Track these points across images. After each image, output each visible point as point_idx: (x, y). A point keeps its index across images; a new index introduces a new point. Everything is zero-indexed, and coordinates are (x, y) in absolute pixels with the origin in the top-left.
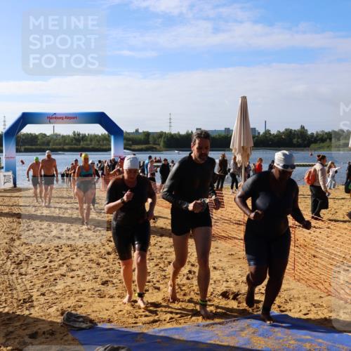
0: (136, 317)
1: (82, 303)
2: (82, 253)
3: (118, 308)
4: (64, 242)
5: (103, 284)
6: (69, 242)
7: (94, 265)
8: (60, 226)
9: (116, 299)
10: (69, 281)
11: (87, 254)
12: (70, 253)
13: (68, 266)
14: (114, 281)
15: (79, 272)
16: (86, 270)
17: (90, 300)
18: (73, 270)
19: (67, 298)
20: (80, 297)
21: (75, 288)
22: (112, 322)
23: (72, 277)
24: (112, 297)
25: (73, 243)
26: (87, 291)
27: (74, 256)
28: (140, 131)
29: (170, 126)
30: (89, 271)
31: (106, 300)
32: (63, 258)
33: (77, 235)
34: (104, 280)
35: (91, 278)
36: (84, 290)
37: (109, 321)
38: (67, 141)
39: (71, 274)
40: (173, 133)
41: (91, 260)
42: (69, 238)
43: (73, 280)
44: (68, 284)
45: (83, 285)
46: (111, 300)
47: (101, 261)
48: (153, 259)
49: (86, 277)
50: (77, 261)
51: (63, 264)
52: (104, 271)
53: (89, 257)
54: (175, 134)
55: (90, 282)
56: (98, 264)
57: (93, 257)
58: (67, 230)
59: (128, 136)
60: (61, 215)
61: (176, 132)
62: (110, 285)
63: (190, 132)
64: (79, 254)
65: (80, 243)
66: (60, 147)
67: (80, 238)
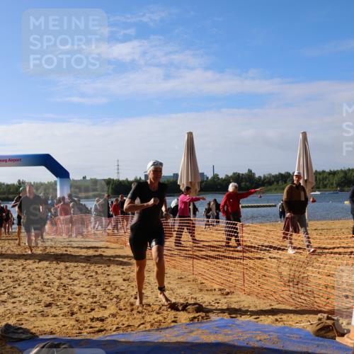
0: (80, 329)
1: (23, 322)
2: (25, 283)
3: (62, 323)
4: (6, 274)
5: (46, 307)
6: (11, 275)
7: (37, 292)
8: (2, 261)
9: (60, 318)
10: (10, 306)
11: (30, 284)
12: (12, 284)
13: (9, 294)
14: (59, 304)
15: (21, 298)
16: (29, 296)
17: (32, 319)
18: (15, 297)
19: (6, 319)
20: (21, 317)
21: (16, 311)
22: (54, 334)
23: (14, 303)
24: (55, 316)
25: (15, 275)
26: (29, 313)
27: (17, 286)
28: (88, 178)
29: (118, 173)
30: (32, 297)
31: (50, 318)
32: (3, 288)
33: (21, 268)
34: (48, 303)
35: (34, 302)
36: (26, 312)
37: (52, 333)
38: (11, 190)
39: (13, 300)
40: (121, 179)
41: (35, 288)
42: (11, 271)
43: (15, 305)
44: (10, 308)
45: (25, 309)
46: (55, 318)
47: (45, 288)
48: (100, 285)
49: (29, 302)
50: (20, 289)
51: (5, 292)
52: (48, 296)
53: (32, 286)
54: (123, 181)
55: (32, 306)
56: (42, 291)
57: (38, 285)
58: (10, 265)
59: (75, 184)
60: (3, 253)
61: (125, 179)
62: (54, 307)
63: (138, 178)
64: (22, 284)
65: (23, 275)
66: (4, 196)
67: (23, 271)
